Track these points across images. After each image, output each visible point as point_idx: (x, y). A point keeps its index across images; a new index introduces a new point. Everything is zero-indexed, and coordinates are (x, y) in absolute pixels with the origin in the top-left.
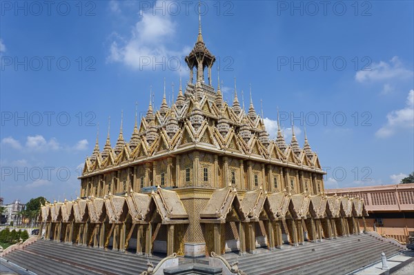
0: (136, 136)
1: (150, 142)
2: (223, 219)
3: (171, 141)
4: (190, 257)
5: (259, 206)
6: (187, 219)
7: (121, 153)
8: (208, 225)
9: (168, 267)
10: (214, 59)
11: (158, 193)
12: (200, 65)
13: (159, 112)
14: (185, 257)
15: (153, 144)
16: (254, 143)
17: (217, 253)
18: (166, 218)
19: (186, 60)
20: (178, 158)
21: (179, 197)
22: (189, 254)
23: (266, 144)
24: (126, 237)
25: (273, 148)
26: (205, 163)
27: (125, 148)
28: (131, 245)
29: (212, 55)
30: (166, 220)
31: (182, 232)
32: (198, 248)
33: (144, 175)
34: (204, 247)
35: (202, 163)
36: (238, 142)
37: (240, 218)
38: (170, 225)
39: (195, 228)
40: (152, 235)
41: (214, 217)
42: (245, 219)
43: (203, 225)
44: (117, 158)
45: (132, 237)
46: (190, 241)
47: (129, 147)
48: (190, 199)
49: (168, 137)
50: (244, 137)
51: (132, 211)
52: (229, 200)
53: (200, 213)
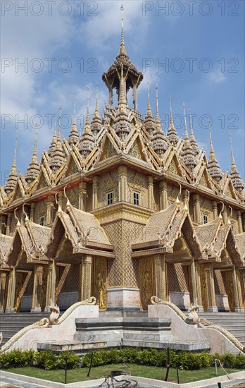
0: (35, 166)
1: (54, 168)
2: (169, 246)
3: (84, 162)
4: (116, 309)
5: (219, 241)
6: (111, 251)
7: (14, 192)
8: (144, 259)
9: (83, 316)
10: (142, 77)
11: (68, 213)
12: (123, 82)
13: (66, 142)
14: (109, 309)
15: (58, 171)
16: (202, 171)
17: (159, 297)
18: (80, 244)
19: (103, 77)
20: (95, 180)
21: (98, 222)
22: (114, 306)
23: (217, 178)
24: (17, 295)
25: (227, 183)
26: (136, 186)
27: (20, 181)
28: (24, 306)
29: (138, 72)
30: (79, 247)
31: (103, 273)
32: (129, 296)
33: (45, 213)
34: (138, 294)
35: (131, 184)
36: (180, 166)
37: (193, 254)
38: (85, 255)
39: (125, 264)
40: (56, 286)
41: (154, 246)
42: (200, 254)
43: (136, 260)
44: (7, 199)
45: (25, 294)
46: (116, 284)
47: (24, 180)
48: (115, 221)
49: (81, 157)
50: (187, 162)
51: (26, 245)
52: (177, 222)
53: (132, 243)
